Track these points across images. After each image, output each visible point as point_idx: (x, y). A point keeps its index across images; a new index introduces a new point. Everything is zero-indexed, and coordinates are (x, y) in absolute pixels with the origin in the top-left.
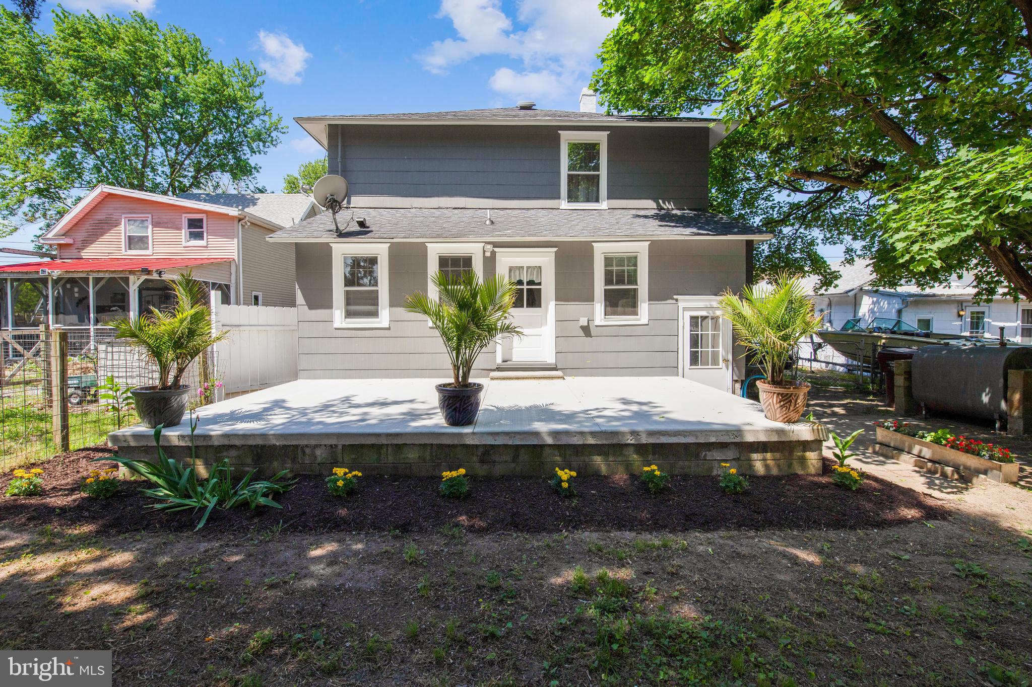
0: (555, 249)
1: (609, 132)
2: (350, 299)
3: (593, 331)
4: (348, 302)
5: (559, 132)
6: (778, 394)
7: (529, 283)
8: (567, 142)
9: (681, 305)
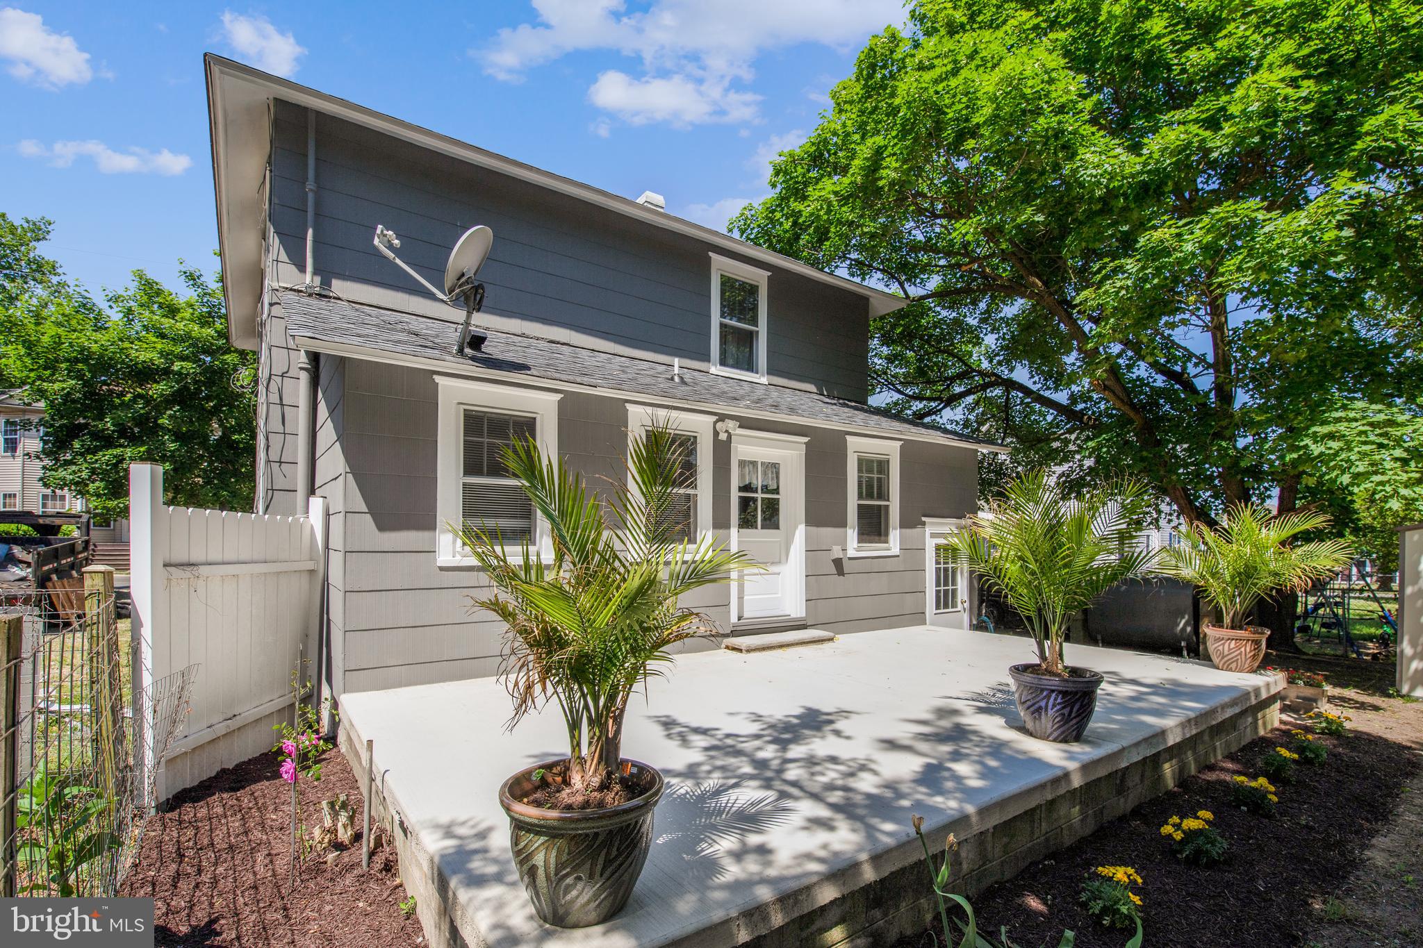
0: (806, 439)
1: (770, 274)
2: (474, 504)
3: (847, 566)
4: (469, 511)
5: (711, 254)
6: (1253, 641)
7: (765, 489)
8: (720, 272)
9: (928, 530)
